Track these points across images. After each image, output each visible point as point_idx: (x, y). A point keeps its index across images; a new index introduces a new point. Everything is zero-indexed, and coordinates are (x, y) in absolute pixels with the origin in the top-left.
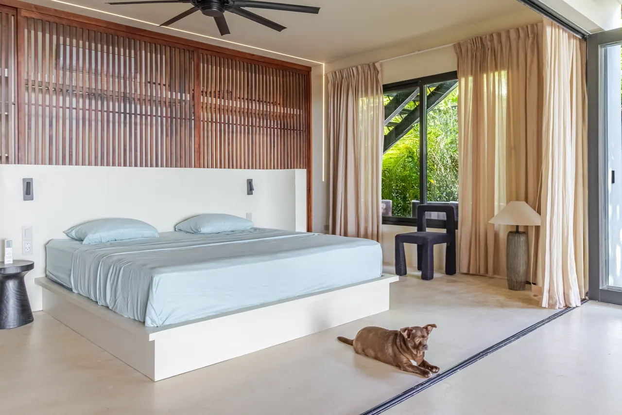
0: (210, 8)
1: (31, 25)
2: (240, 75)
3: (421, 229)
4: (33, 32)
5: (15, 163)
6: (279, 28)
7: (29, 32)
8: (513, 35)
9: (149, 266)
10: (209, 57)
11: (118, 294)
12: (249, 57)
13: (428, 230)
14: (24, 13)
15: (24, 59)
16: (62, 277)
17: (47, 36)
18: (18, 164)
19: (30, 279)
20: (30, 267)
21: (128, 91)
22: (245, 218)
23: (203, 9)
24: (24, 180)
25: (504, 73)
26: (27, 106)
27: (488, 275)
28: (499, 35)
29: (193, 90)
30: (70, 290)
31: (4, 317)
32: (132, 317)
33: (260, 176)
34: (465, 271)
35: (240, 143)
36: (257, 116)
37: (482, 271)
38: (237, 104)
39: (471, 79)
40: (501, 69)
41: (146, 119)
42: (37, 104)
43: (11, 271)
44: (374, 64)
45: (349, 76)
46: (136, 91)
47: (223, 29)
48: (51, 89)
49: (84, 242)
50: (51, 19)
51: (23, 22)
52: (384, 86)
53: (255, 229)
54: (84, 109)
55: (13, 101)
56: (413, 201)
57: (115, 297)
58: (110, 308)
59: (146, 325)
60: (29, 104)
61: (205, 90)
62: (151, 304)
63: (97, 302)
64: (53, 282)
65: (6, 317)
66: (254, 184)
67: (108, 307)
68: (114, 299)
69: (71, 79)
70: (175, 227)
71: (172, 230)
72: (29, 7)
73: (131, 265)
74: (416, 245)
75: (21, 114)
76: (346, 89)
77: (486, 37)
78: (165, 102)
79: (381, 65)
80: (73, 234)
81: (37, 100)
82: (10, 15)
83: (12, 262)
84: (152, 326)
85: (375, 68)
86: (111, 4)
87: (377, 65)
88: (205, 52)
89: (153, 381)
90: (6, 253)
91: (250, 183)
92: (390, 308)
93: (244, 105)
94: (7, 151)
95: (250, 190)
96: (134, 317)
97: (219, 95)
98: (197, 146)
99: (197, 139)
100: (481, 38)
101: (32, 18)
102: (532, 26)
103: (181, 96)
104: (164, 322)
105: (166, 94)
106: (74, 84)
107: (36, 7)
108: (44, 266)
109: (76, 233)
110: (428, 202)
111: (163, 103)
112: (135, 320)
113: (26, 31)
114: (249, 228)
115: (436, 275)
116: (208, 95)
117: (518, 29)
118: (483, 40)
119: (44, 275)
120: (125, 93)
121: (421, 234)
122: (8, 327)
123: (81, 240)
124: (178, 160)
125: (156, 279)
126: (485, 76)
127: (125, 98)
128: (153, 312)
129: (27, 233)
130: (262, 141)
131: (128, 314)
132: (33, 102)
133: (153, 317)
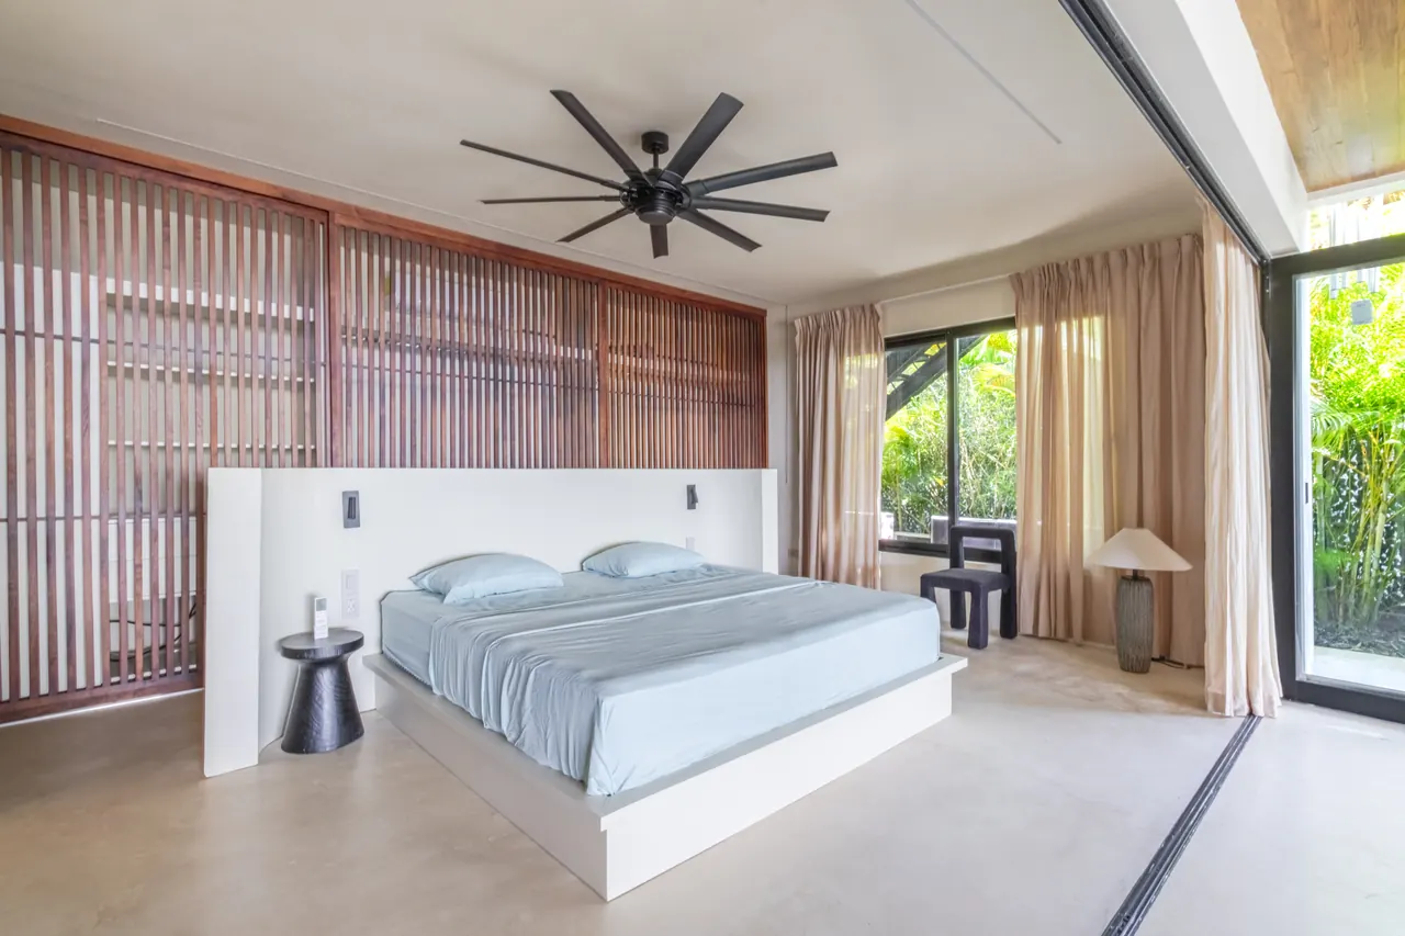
0: (654, 208)
1: (349, 238)
2: (664, 322)
3: (956, 563)
4: (353, 252)
5: (326, 466)
6: (749, 245)
7: (348, 251)
8: (1115, 260)
9: (586, 674)
10: (621, 292)
11: (525, 719)
12: (679, 294)
13: (969, 565)
14: (339, 219)
15: (339, 293)
16: (412, 663)
17: (376, 258)
18: (332, 466)
19: (355, 662)
20: (356, 645)
21: (500, 346)
22: (684, 546)
23: (641, 213)
24: (344, 493)
25: (1097, 321)
26: (344, 369)
27: (1071, 640)
28: (1090, 261)
29: (598, 345)
30: (429, 688)
31: (314, 733)
32: (556, 767)
33: (702, 478)
34: (1030, 631)
35: (665, 427)
36: (690, 384)
37: (1061, 633)
38: (661, 366)
39: (1039, 331)
40: (1092, 315)
41: (512, 387)
42: (359, 366)
43: (327, 652)
44: (872, 306)
45: (829, 324)
46: (512, 345)
47: (660, 247)
48: (382, 339)
49: (448, 599)
50: (383, 231)
51: (337, 234)
52: (886, 340)
53: (709, 568)
54: (433, 374)
55: (322, 360)
56: (934, 517)
57: (520, 723)
58: (509, 739)
59: (589, 792)
60: (349, 366)
61: (615, 344)
62: (597, 752)
63: (481, 722)
64: (393, 666)
65: (319, 732)
66: (697, 491)
67: (503, 736)
68: (517, 725)
69: (413, 325)
70: (582, 563)
71: (577, 568)
72: (347, 210)
73: (549, 666)
74: (948, 591)
75: (337, 382)
76: (824, 343)
77: (1067, 264)
78: (556, 363)
79: (883, 307)
80: (425, 582)
81: (360, 360)
82: (317, 222)
83: (326, 635)
84: (599, 793)
85: (873, 311)
86: (486, 202)
87: (878, 307)
88: (614, 286)
89: (602, 899)
90: (317, 619)
91: (691, 491)
92: (954, 710)
93: (671, 367)
94: (314, 441)
95: (692, 500)
96: (560, 766)
97: (635, 351)
98: (603, 431)
99: (603, 420)
100: (1058, 266)
101: (352, 228)
102: (1152, 247)
103: (579, 353)
104: (622, 786)
105: (558, 351)
106: (418, 334)
107: (358, 210)
108: (379, 635)
109: (430, 580)
110: (964, 520)
111: (552, 364)
112: (561, 773)
113: (342, 249)
114: (698, 566)
115: (991, 639)
116: (619, 353)
117: (1124, 252)
118: (1061, 268)
119: (377, 651)
120: (495, 348)
121: (956, 573)
122: (321, 750)
123: (440, 594)
124: (574, 457)
125: (606, 704)
126: (1064, 325)
127: (496, 356)
128: (601, 767)
129: (350, 580)
130: (697, 423)
131: (548, 761)
132: (355, 362)
133: (603, 780)
